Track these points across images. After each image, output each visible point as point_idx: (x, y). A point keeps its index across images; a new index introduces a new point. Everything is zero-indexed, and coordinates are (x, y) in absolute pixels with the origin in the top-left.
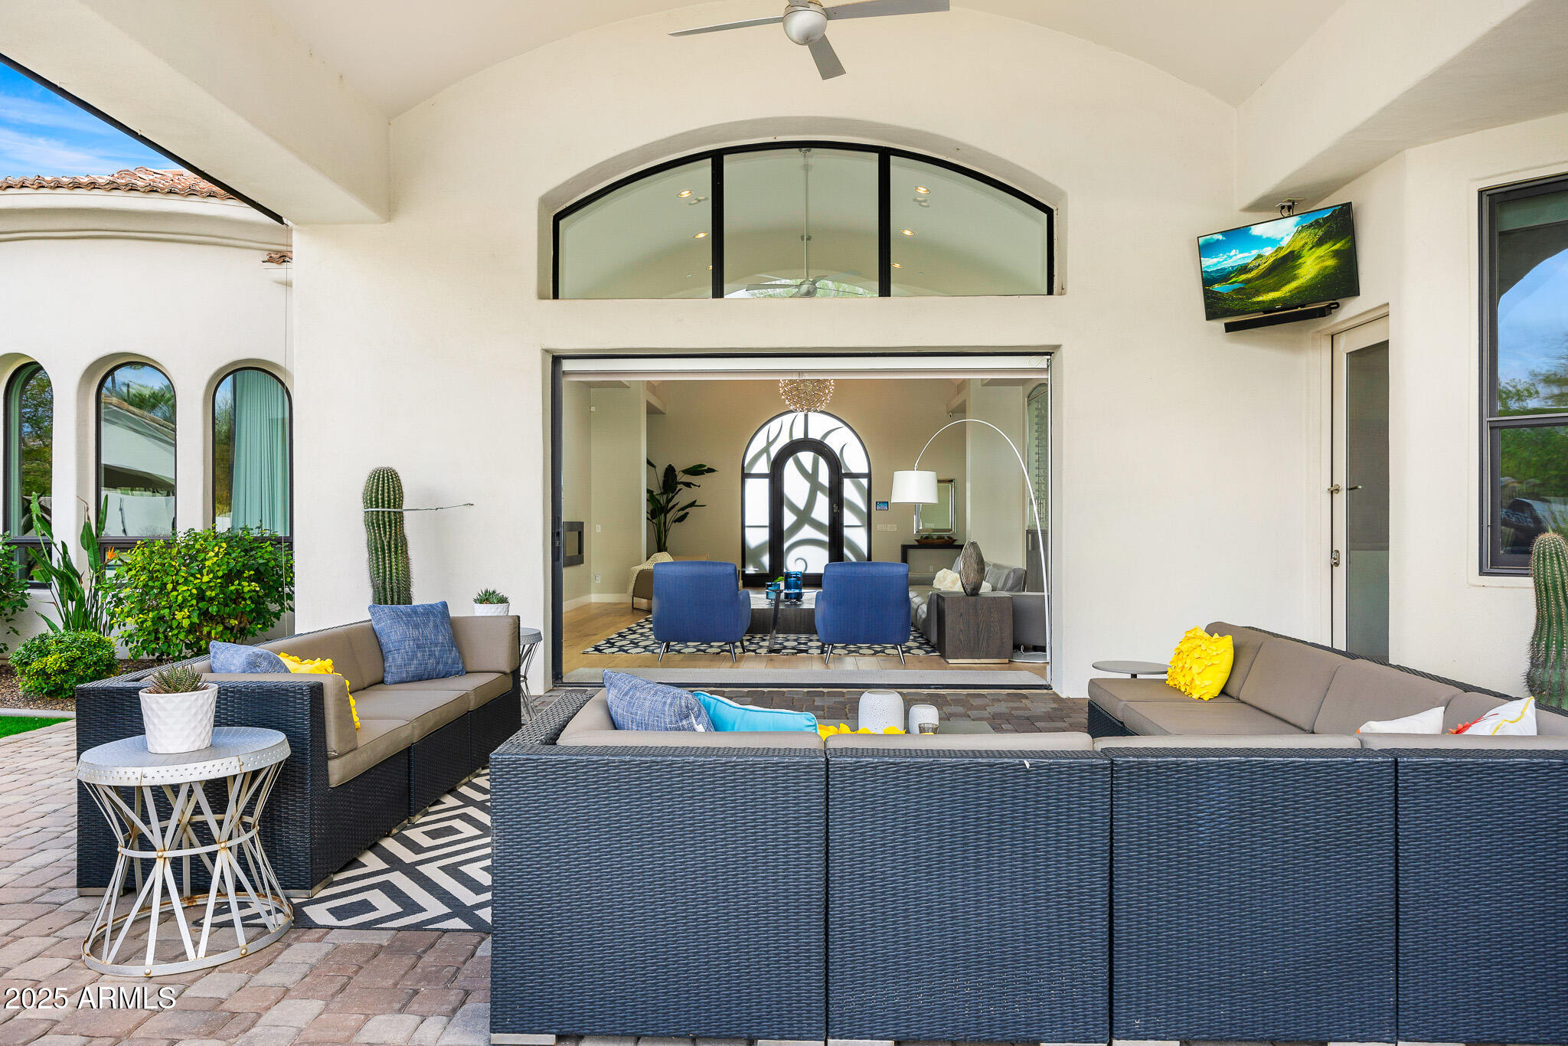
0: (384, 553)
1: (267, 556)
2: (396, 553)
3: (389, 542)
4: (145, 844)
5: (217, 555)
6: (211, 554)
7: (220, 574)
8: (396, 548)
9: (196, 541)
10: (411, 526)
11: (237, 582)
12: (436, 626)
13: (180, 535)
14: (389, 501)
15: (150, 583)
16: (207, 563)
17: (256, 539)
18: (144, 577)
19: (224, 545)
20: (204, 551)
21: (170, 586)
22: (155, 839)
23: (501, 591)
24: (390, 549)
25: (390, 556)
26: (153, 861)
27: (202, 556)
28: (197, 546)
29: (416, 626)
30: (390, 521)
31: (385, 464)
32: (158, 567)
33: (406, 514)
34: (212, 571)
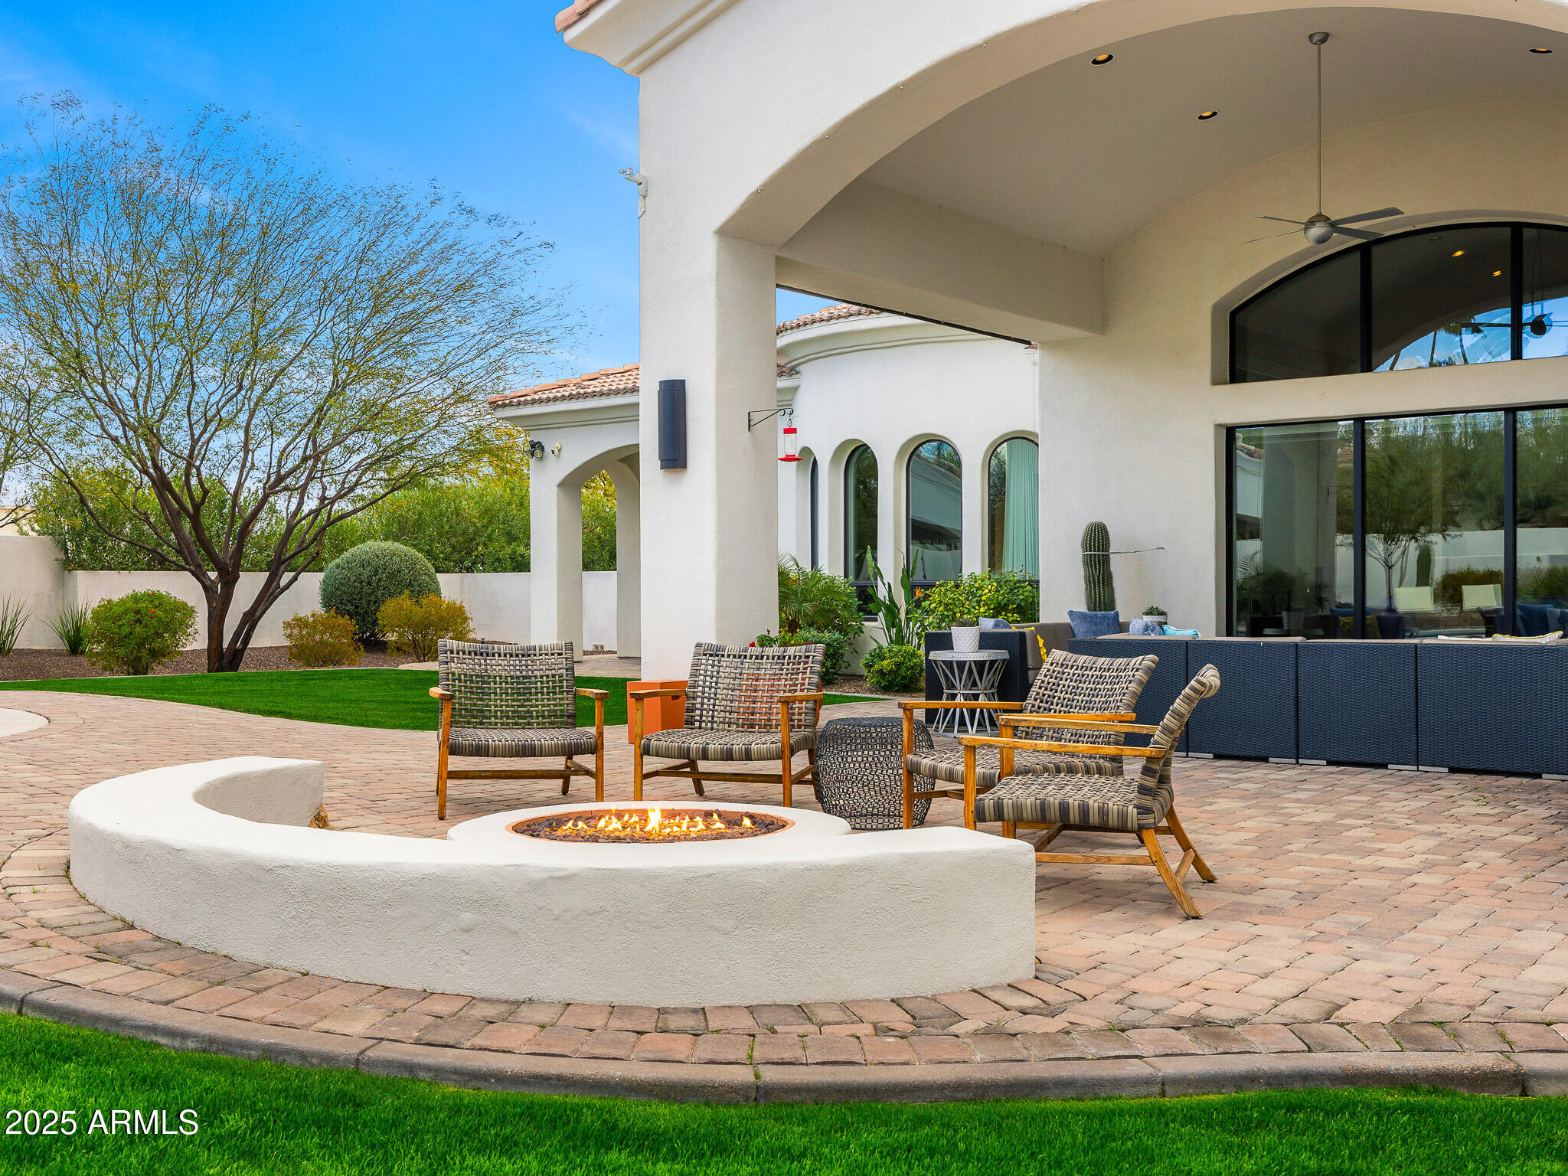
0: (1095, 585)
1: (1026, 594)
2: (1103, 584)
3: (1099, 577)
4: (953, 687)
5: (990, 591)
6: (986, 591)
7: (992, 606)
8: (1103, 581)
9: (976, 582)
10: (1116, 565)
11: (1004, 613)
12: (1108, 625)
13: (966, 577)
14: (1099, 547)
15: (946, 613)
16: (984, 598)
17: (1019, 581)
18: (941, 608)
19: (995, 584)
20: (981, 588)
21: (958, 615)
22: (957, 684)
23: (1162, 608)
24: (1099, 582)
25: (1099, 587)
26: (956, 694)
27: (980, 592)
28: (977, 585)
29: (1096, 624)
30: (1099, 562)
31: (1096, 519)
32: (950, 601)
33: (1111, 556)
34: (987, 604)
